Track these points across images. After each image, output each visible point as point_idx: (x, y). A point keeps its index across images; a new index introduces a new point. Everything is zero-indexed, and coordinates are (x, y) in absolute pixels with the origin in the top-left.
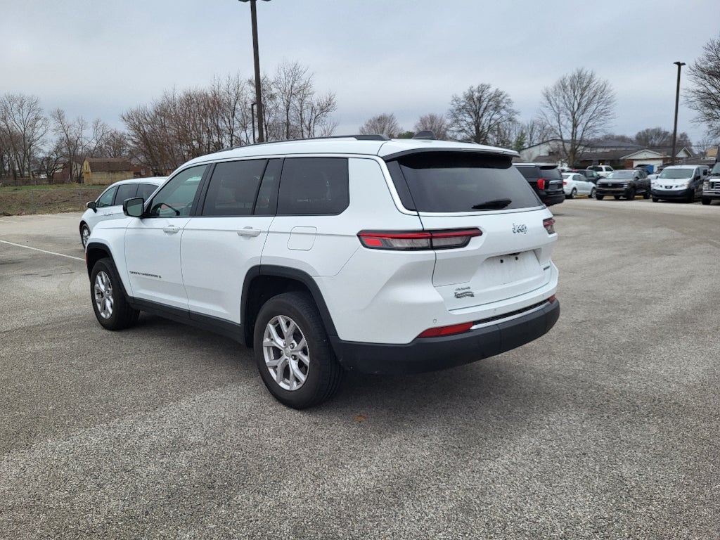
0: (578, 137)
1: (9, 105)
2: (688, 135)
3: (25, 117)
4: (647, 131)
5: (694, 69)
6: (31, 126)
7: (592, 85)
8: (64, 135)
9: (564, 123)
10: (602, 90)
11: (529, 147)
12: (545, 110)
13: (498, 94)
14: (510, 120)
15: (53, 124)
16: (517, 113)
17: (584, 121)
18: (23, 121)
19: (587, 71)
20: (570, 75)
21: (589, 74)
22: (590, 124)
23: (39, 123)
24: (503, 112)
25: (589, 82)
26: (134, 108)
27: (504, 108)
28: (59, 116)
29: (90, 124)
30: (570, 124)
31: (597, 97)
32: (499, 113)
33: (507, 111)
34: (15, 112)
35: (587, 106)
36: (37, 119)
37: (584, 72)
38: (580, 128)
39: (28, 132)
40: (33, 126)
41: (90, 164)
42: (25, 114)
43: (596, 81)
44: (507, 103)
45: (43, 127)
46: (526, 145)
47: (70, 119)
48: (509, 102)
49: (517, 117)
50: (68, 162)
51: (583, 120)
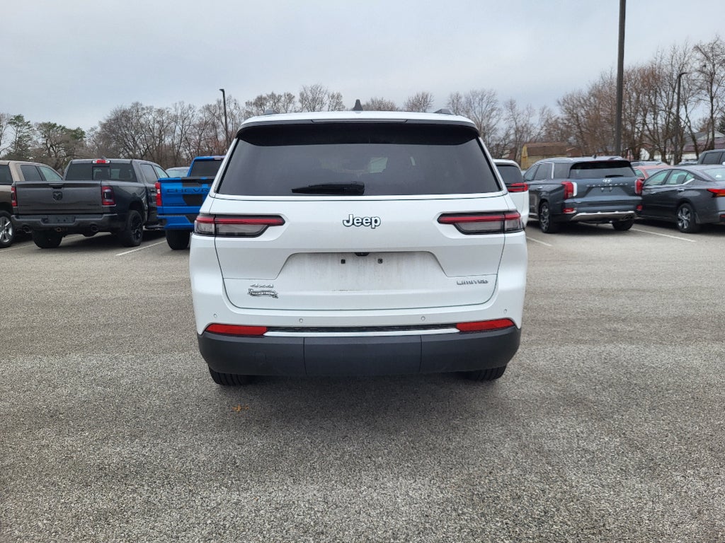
1: (472, 100)
3: (483, 109)
6: (487, 116)
8: (513, 123)
15: (505, 114)
18: (482, 113)
23: (494, 113)
26: (570, 92)
28: (511, 105)
29: (538, 111)
34: (476, 105)
36: (492, 110)
39: (484, 124)
40: (489, 117)
41: (528, 149)
42: (484, 105)
45: (497, 117)
47: (520, 107)
50: (514, 148)
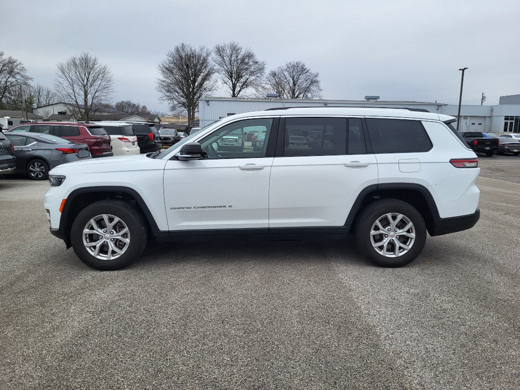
0: (89, 103)
2: (147, 108)
4: (122, 102)
5: (162, 66)
7: (95, 66)
9: (77, 91)
10: (103, 71)
11: (38, 108)
12: (61, 80)
13: (11, 62)
14: (25, 84)
16: (31, 79)
17: (93, 92)
19: (92, 55)
20: (79, 56)
21: (93, 58)
22: (97, 94)
24: (18, 76)
25: (94, 64)
27: (18, 73)
30: (82, 93)
31: (100, 76)
32: (14, 77)
33: (22, 76)
35: (94, 81)
37: (89, 56)
38: (90, 97)
43: (99, 64)
44: (21, 70)
46: (35, 106)
48: (23, 69)
49: (30, 82)
51: (91, 91)
